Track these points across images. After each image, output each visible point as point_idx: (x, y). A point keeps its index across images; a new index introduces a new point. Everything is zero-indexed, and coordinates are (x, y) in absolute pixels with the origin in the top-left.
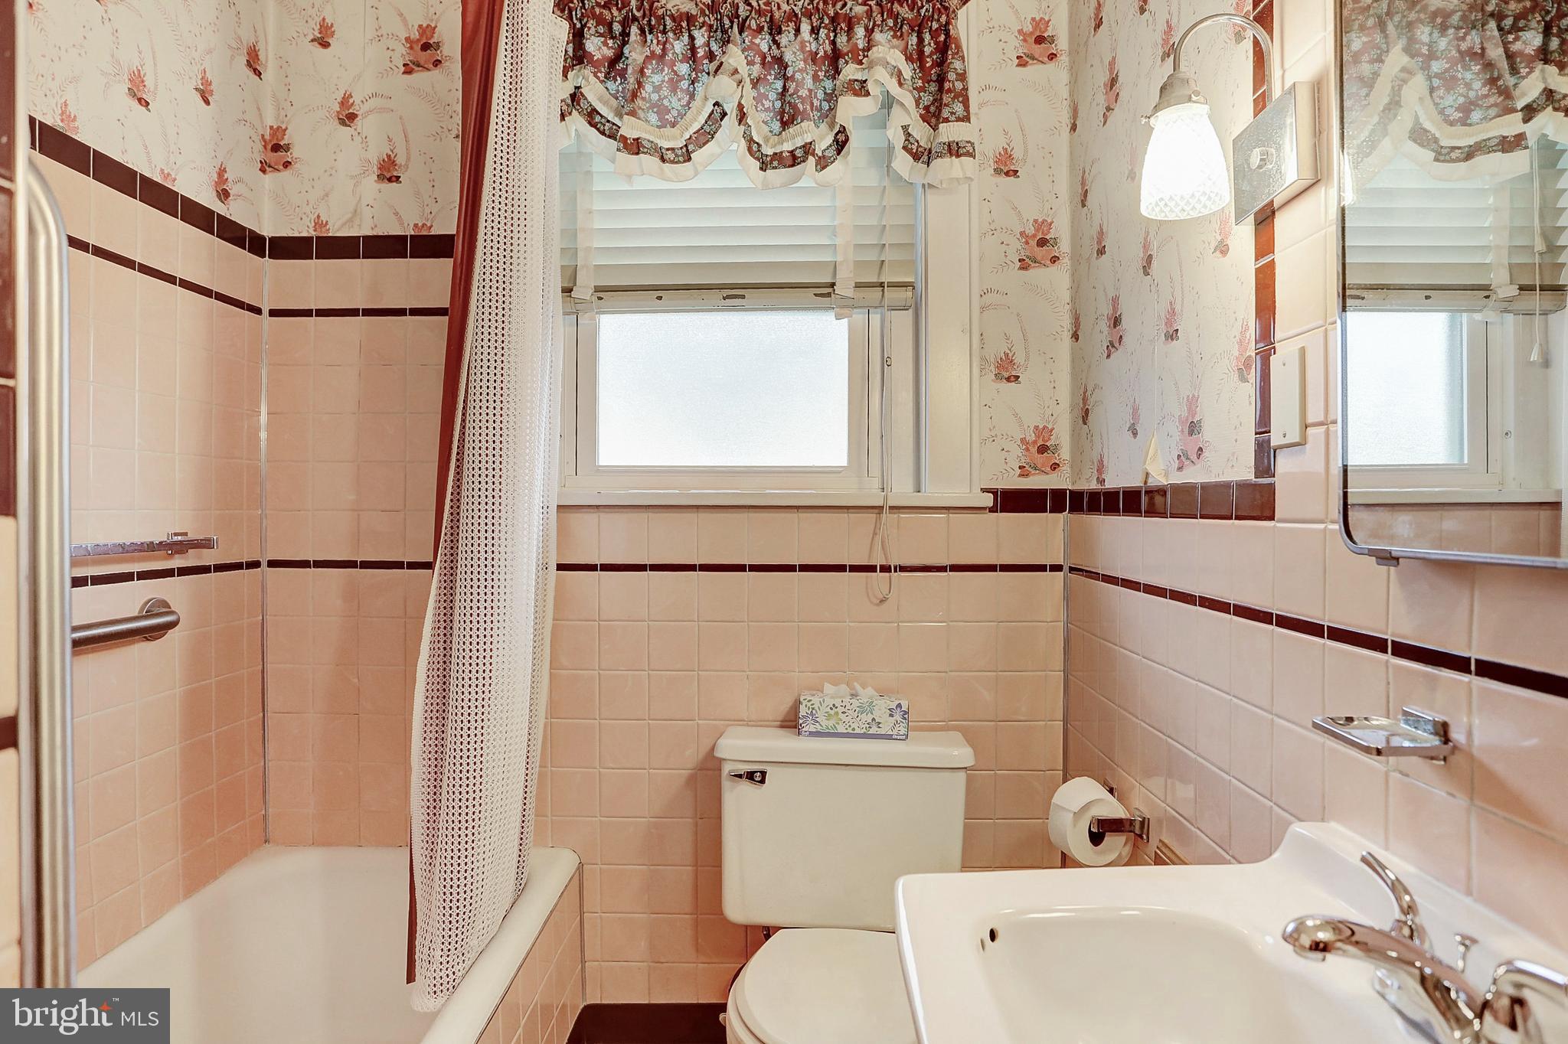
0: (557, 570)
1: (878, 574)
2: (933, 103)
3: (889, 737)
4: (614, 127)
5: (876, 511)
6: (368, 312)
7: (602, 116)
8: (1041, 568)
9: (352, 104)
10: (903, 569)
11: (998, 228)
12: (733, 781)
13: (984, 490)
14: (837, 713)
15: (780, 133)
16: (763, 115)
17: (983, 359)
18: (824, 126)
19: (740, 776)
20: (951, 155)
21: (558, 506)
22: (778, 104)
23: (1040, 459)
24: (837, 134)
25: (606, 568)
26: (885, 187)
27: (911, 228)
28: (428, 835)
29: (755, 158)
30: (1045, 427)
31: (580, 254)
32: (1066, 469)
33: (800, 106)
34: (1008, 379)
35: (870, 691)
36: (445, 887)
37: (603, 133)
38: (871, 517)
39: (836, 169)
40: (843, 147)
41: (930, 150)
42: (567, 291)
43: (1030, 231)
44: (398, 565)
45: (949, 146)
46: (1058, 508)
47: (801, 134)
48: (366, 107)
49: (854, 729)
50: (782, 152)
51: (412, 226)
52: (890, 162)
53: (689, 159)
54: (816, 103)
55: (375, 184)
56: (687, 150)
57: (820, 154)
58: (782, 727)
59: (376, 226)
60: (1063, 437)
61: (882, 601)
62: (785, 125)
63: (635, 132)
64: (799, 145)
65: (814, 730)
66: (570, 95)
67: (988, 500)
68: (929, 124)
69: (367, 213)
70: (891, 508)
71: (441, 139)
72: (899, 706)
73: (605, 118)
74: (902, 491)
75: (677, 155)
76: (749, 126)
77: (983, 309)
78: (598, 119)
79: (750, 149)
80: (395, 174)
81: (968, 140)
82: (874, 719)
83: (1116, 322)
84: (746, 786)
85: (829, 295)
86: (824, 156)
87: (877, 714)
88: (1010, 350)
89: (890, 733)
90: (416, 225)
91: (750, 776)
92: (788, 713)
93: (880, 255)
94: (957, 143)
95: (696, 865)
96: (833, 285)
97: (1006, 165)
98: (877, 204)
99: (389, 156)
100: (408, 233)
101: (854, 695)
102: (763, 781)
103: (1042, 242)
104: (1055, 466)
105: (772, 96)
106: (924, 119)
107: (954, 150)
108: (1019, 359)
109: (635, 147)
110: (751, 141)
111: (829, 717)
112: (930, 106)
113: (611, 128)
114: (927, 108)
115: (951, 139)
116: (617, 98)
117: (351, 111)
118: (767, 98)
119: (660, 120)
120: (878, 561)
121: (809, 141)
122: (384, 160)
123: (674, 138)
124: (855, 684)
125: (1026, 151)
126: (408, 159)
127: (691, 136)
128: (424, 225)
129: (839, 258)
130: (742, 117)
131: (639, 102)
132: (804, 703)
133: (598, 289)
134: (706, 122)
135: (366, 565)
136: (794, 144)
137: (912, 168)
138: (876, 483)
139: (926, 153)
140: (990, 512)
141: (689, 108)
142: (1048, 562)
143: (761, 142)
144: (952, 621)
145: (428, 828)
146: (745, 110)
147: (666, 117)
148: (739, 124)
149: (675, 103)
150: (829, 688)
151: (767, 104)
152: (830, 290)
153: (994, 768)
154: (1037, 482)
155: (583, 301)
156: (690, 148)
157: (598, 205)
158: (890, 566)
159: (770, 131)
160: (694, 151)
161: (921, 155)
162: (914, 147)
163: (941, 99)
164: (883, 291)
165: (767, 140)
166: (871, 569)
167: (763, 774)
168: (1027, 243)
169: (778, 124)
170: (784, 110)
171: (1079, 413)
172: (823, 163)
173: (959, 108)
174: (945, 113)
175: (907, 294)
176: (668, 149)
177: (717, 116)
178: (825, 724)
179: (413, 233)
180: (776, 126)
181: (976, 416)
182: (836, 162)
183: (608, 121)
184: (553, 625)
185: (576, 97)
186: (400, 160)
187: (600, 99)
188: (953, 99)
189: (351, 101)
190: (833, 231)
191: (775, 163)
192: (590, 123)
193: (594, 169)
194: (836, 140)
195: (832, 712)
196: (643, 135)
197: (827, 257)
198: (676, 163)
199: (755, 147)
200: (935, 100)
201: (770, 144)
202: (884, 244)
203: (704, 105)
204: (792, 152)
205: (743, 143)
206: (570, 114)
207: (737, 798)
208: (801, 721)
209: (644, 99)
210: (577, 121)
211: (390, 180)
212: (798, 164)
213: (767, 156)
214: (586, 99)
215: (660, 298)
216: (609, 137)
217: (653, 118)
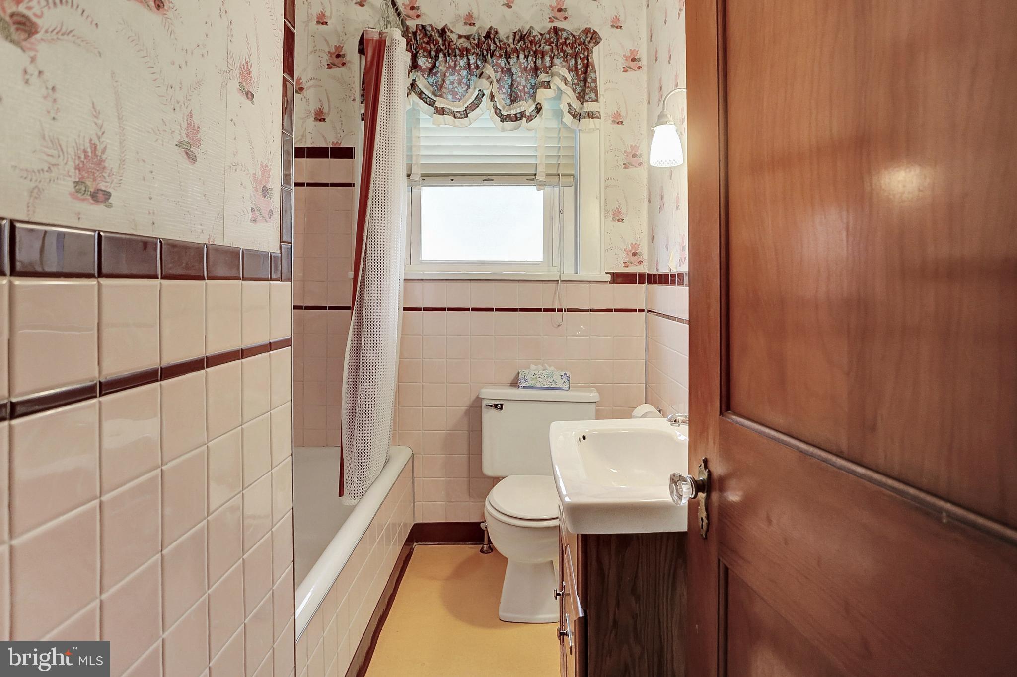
0: (404, 310)
1: (556, 313)
2: (582, 91)
3: (560, 389)
4: (432, 100)
5: (556, 282)
6: (309, 184)
7: (425, 94)
8: (634, 310)
9: (302, 83)
10: (568, 310)
11: (614, 148)
12: (488, 409)
13: (607, 273)
14: (536, 378)
15: (510, 105)
16: (502, 96)
17: (606, 211)
18: (530, 101)
19: (491, 406)
20: (589, 117)
21: (404, 279)
22: (509, 91)
23: (633, 258)
24: (537, 105)
25: (426, 309)
26: (560, 128)
27: (572, 148)
28: (349, 428)
29: (498, 116)
30: (636, 244)
31: (414, 158)
32: (645, 263)
33: (519, 93)
34: (618, 221)
35: (552, 368)
36: (359, 450)
37: (426, 103)
38: (553, 285)
39: (537, 121)
40: (540, 111)
41: (580, 113)
42: (408, 175)
43: (629, 150)
44: (324, 308)
45: (588, 113)
46: (642, 282)
47: (520, 107)
48: (309, 84)
49: (544, 385)
50: (511, 114)
51: (331, 142)
52: (562, 119)
53: (467, 116)
54: (527, 90)
55: (313, 122)
56: (466, 112)
57: (529, 115)
58: (511, 386)
59: (313, 143)
60: (644, 248)
61: (558, 326)
62: (512, 102)
63: (442, 104)
64: (518, 112)
65: (526, 385)
66: (411, 84)
67: (608, 278)
68: (580, 101)
69: (309, 136)
70: (562, 281)
71: (346, 101)
72: (565, 374)
73: (427, 96)
74: (568, 273)
75: (461, 115)
76: (495, 102)
77: (606, 187)
78: (423, 96)
79: (496, 112)
80: (323, 117)
81: (597, 110)
82: (553, 380)
83: (662, 198)
84: (493, 411)
85: (533, 179)
86: (531, 115)
87: (555, 378)
88: (619, 207)
89: (561, 387)
90: (333, 143)
91: (496, 406)
92: (514, 379)
93: (558, 161)
94: (592, 112)
95: (469, 454)
96: (535, 175)
97: (617, 119)
98: (556, 136)
99: (320, 109)
100: (329, 146)
101: (545, 370)
102: (501, 409)
103: (634, 156)
104: (641, 262)
105: (506, 87)
106: (578, 98)
107: (591, 115)
108: (623, 211)
109: (442, 111)
110: (496, 108)
111: (532, 379)
112: (580, 92)
113: (430, 101)
114: (579, 93)
115: (589, 110)
116: (433, 87)
117: (301, 86)
118: (504, 88)
119: (453, 98)
120: (556, 307)
121: (523, 110)
122: (317, 111)
123: (461, 107)
124: (546, 364)
125: (627, 113)
126: (329, 110)
127: (468, 106)
128: (337, 143)
129: (538, 162)
130: (492, 97)
131: (444, 90)
132: (521, 373)
133: (422, 175)
134: (475, 99)
135: (307, 308)
136: (516, 111)
137: (572, 121)
138: (556, 269)
139: (578, 115)
140: (610, 283)
141: (467, 92)
142: (637, 308)
143: (501, 109)
144: (592, 336)
145: (349, 425)
146: (493, 94)
147: (457, 97)
148: (491, 101)
149: (461, 90)
150: (533, 367)
151: (504, 90)
152: (534, 177)
153: (611, 406)
154: (631, 270)
155: (415, 181)
156: (468, 111)
157: (422, 134)
158: (562, 309)
159: (506, 104)
160: (469, 113)
161: (577, 116)
162: (573, 112)
163: (585, 90)
164: (559, 178)
165: (504, 108)
166: (553, 310)
167: (502, 405)
168: (627, 156)
169: (509, 100)
170: (512, 94)
171: (651, 238)
172: (530, 119)
173: (593, 96)
174: (587, 98)
175: (571, 179)
176: (457, 112)
177: (480, 96)
178: (530, 383)
179: (332, 146)
180: (508, 101)
181: (603, 238)
182: (537, 118)
183: (429, 97)
184: (401, 337)
185: (413, 85)
186: (325, 110)
187: (425, 87)
188: (590, 91)
189: (301, 81)
190: (536, 149)
191: (508, 119)
192: (420, 98)
193: (420, 117)
194: (536, 107)
195: (534, 377)
196: (446, 106)
197: (532, 161)
198: (461, 118)
199: (498, 111)
200: (582, 90)
201: (505, 110)
202: (560, 156)
203: (474, 91)
204: (515, 114)
205: (493, 110)
206: (411, 94)
207: (489, 417)
208: (519, 381)
209: (446, 88)
210: (414, 97)
211: (320, 120)
212: (519, 120)
213: (504, 115)
214: (418, 87)
215: (452, 180)
216: (429, 105)
217: (450, 97)
